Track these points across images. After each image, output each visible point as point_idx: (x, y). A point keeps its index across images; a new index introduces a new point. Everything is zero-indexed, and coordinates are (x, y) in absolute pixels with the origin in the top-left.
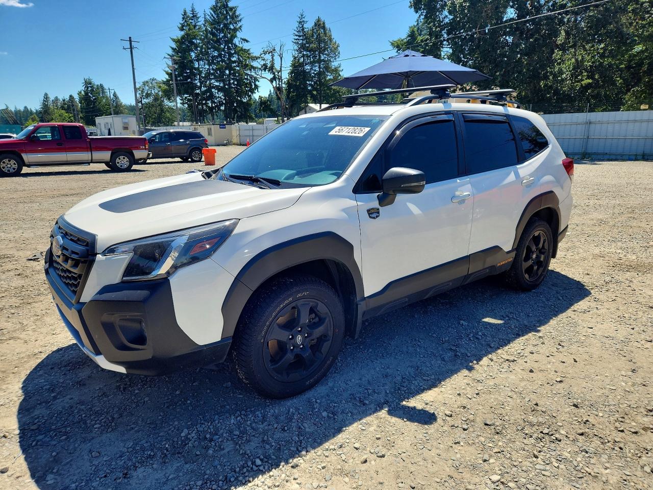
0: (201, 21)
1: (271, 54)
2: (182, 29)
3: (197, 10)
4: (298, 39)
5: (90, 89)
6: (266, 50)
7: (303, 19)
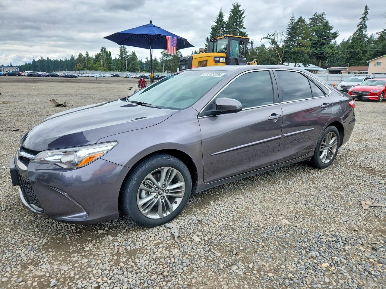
0: (226, 19)
1: (273, 36)
2: (217, 22)
3: (223, 12)
4: (289, 29)
5: (123, 50)
6: (270, 35)
7: (294, 19)
